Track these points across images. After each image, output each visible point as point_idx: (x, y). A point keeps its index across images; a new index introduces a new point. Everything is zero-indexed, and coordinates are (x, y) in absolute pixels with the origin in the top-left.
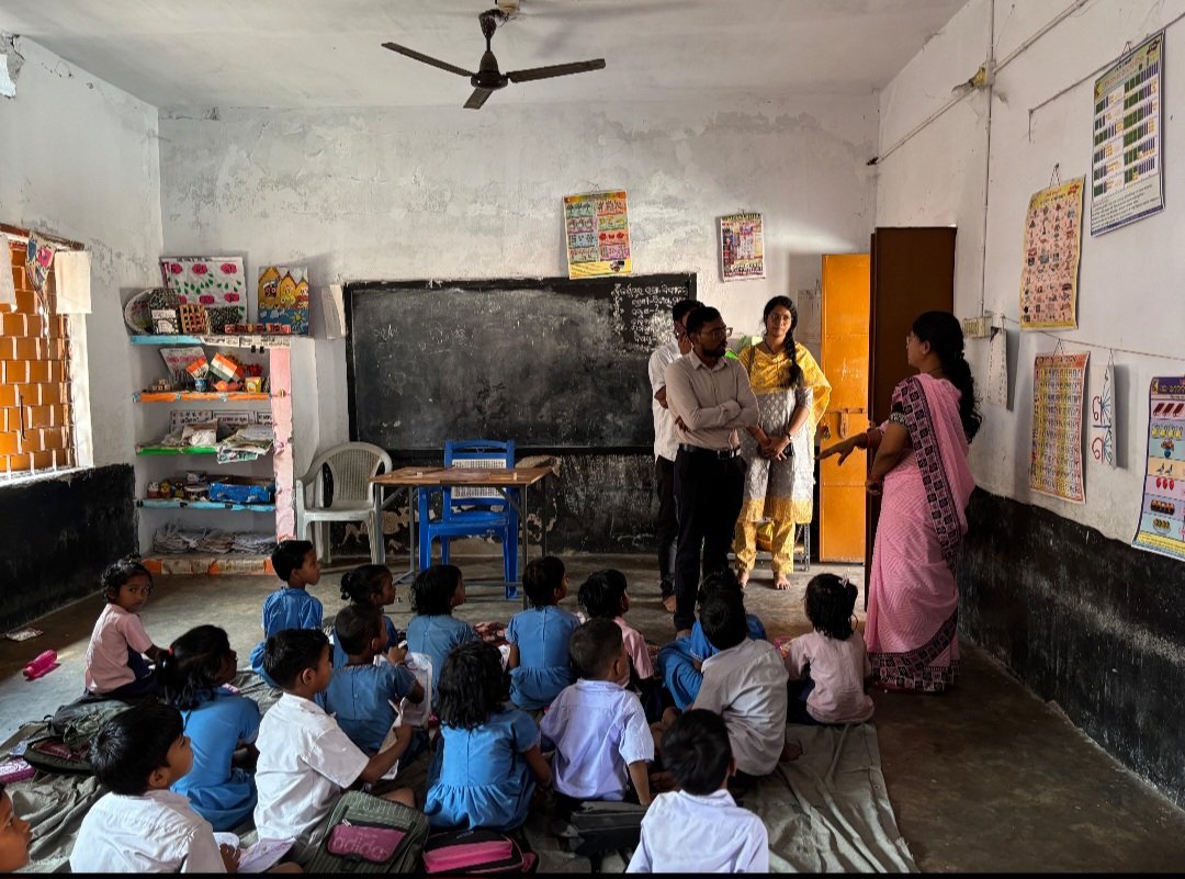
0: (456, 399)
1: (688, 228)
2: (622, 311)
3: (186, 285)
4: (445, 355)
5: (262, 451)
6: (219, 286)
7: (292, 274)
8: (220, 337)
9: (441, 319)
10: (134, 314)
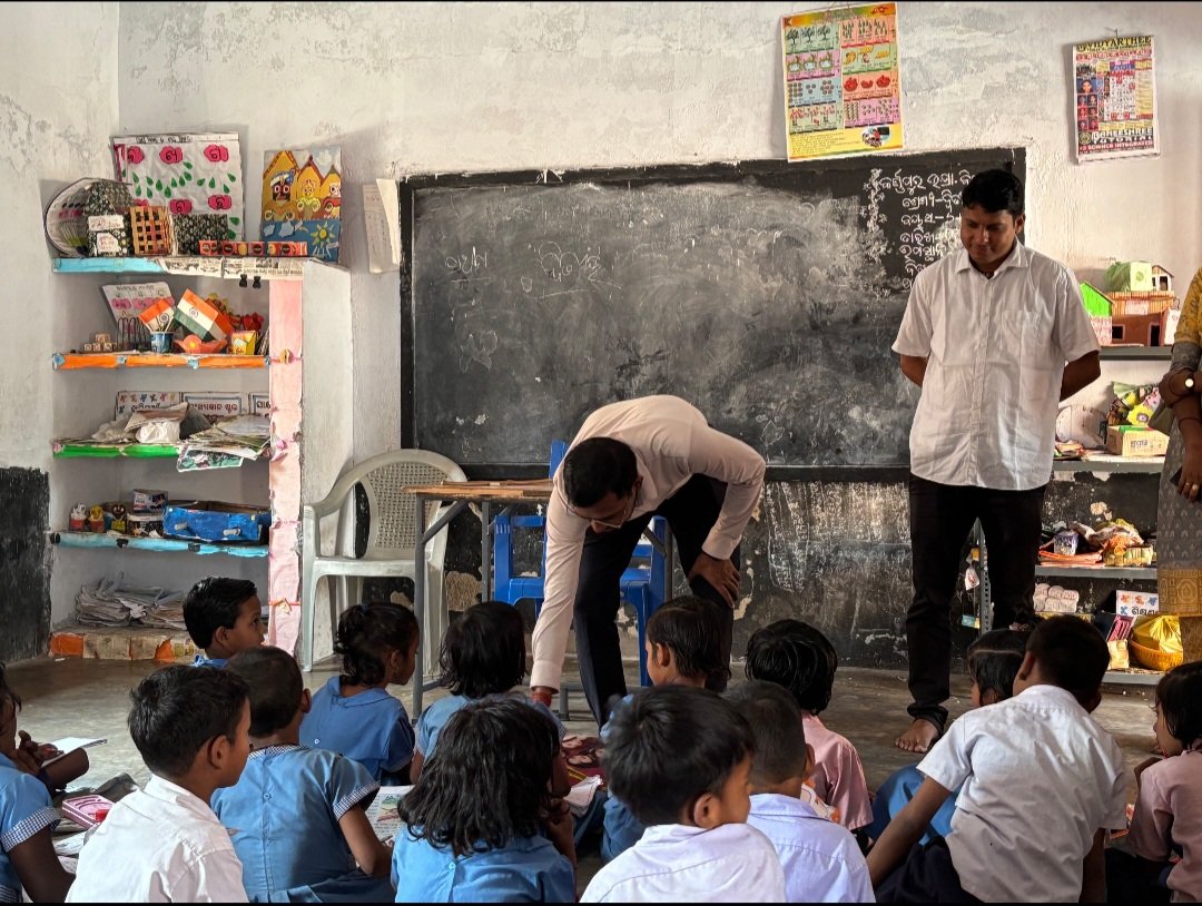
0: (581, 378)
1: (1012, 66)
2: (884, 218)
3: (150, 182)
4: (565, 300)
5: (251, 455)
6: (201, 183)
7: (317, 161)
8: (191, 260)
9: (560, 237)
10: (61, 224)
